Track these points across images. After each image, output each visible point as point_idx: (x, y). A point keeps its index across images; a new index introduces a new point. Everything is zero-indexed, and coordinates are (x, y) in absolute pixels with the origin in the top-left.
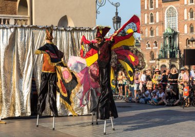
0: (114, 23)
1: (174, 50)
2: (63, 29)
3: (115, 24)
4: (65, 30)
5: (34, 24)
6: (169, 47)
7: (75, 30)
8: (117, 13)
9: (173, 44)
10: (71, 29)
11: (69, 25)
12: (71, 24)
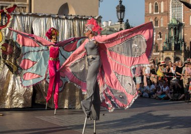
0: (118, 11)
1: (179, 42)
2: (64, 17)
3: (119, 13)
4: (67, 18)
5: (33, 12)
6: (173, 38)
7: (76, 18)
8: (121, 2)
9: (178, 36)
10: (73, 17)
11: (70, 14)
12: (72, 12)
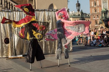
0: (77, 6)
2: (51, 10)
3: (77, 7)
4: (53, 11)
5: (36, 9)
6: (104, 18)
7: (57, 10)
8: (78, 2)
10: (55, 10)
11: (54, 8)
12: (55, 8)
